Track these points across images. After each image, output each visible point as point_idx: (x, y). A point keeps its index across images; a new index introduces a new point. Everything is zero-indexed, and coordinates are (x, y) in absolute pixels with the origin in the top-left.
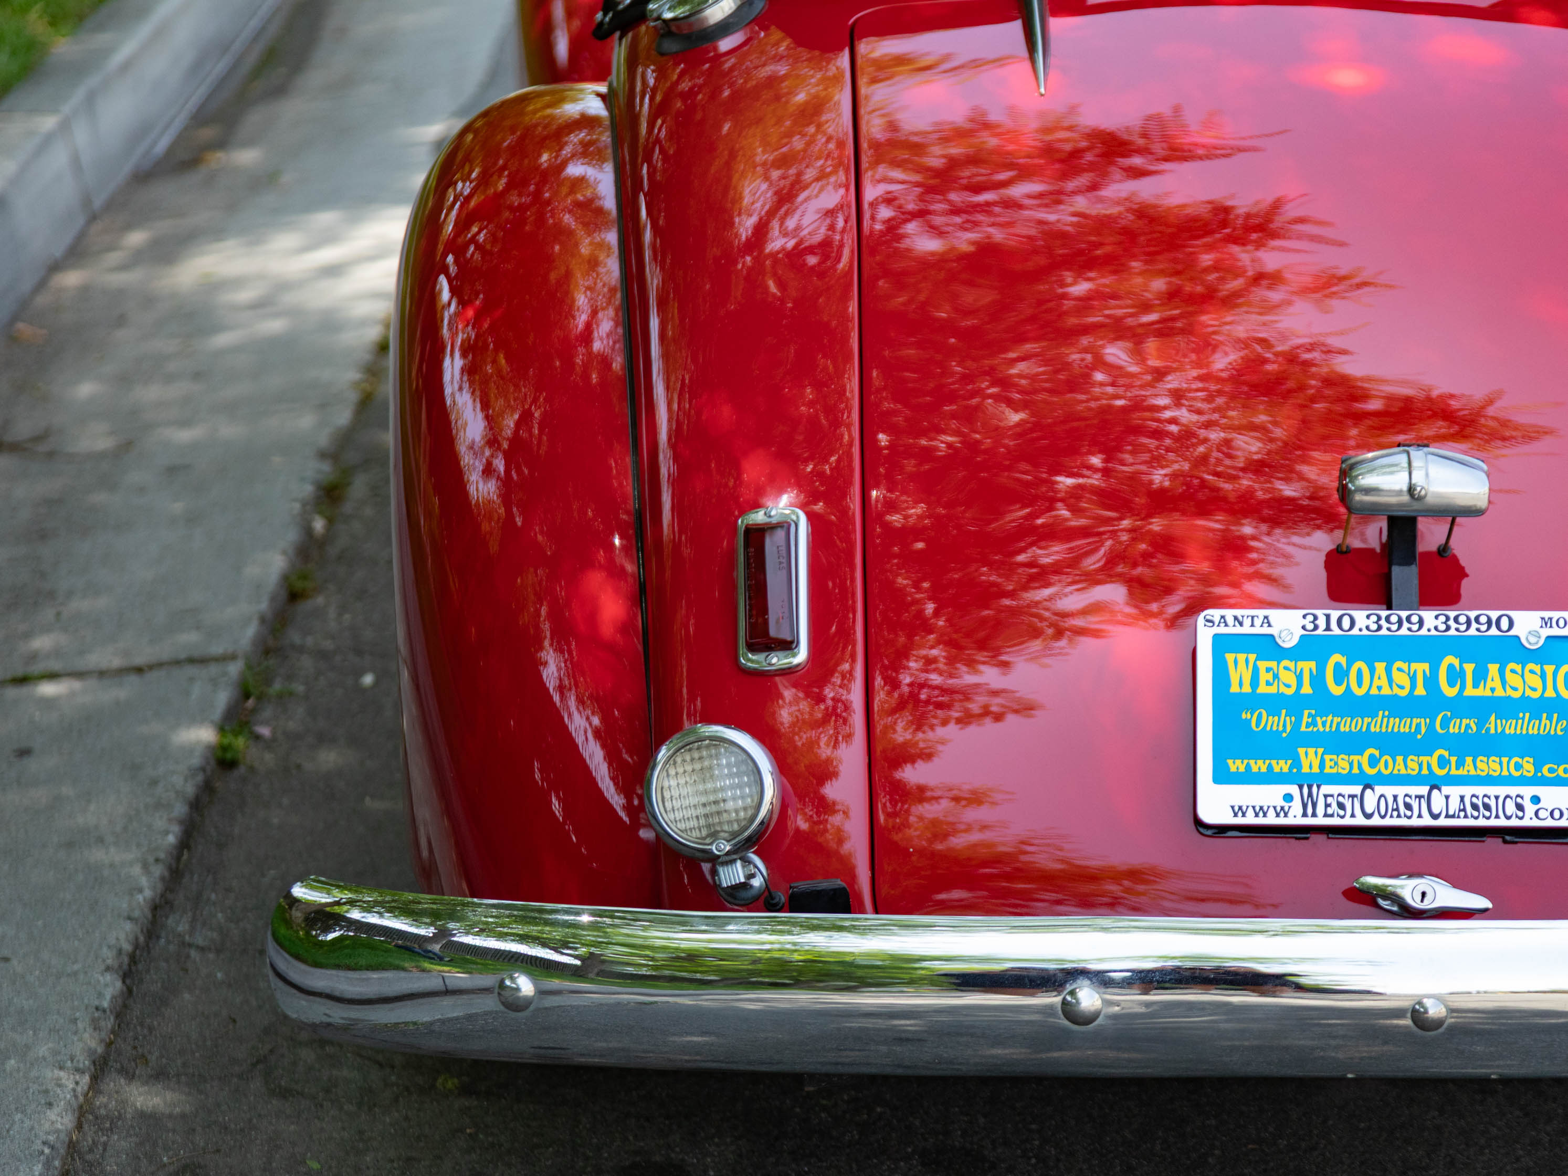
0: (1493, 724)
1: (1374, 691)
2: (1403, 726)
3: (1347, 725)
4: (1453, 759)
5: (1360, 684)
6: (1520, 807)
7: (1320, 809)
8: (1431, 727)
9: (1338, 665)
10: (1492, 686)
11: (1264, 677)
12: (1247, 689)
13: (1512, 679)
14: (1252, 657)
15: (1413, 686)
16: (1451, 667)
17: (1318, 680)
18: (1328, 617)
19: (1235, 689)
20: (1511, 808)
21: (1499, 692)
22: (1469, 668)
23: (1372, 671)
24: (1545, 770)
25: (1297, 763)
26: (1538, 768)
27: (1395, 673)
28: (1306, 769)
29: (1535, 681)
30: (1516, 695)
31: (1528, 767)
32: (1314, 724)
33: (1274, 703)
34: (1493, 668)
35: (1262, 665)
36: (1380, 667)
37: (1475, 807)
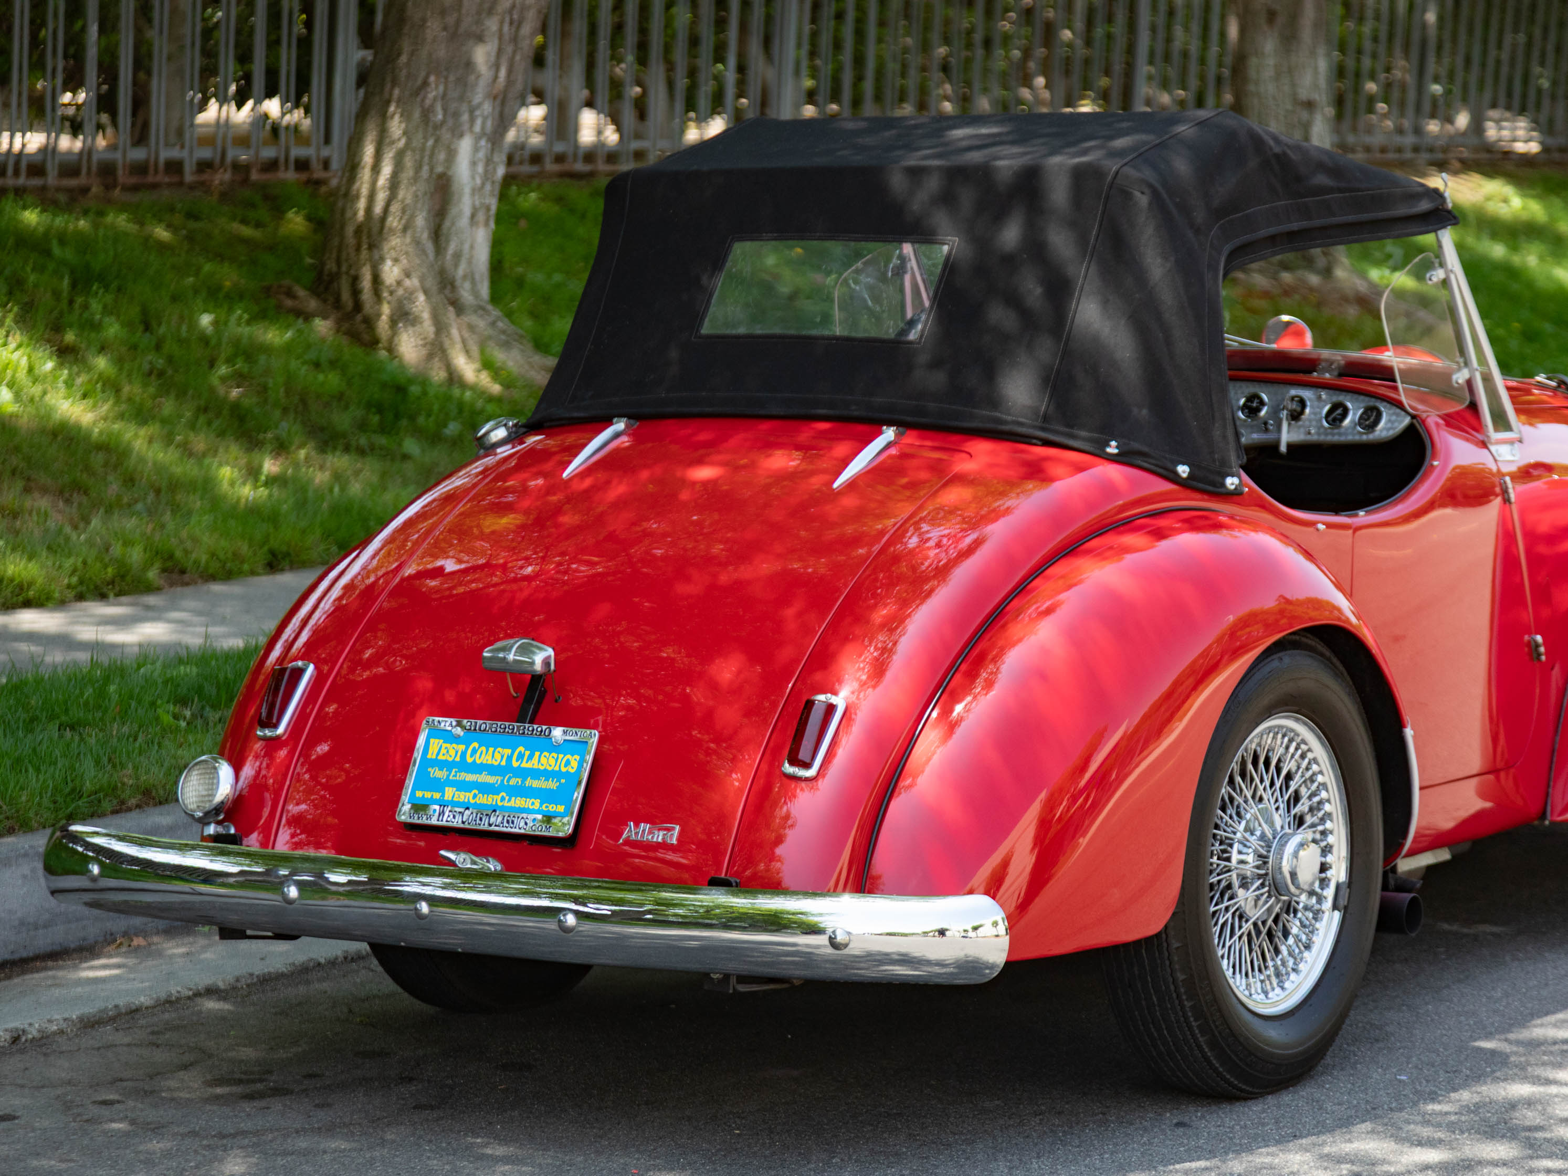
0: (531, 782)
1: (485, 762)
2: (491, 779)
3: (470, 777)
4: (507, 798)
5: (480, 758)
6: (526, 824)
7: (445, 819)
8: (502, 781)
9: (474, 748)
10: (534, 764)
11: (443, 751)
12: (434, 757)
13: (543, 760)
14: (441, 741)
15: (501, 760)
16: (520, 752)
17: (464, 754)
18: (476, 723)
19: (429, 756)
20: (522, 824)
21: (536, 766)
22: (527, 753)
23: (487, 751)
24: (544, 806)
25: (443, 795)
26: (541, 805)
27: (496, 753)
28: (446, 798)
29: (552, 762)
30: (542, 768)
31: (537, 803)
32: (455, 776)
33: (443, 765)
34: (537, 754)
35: (444, 745)
36: (491, 749)
37: (508, 822)
